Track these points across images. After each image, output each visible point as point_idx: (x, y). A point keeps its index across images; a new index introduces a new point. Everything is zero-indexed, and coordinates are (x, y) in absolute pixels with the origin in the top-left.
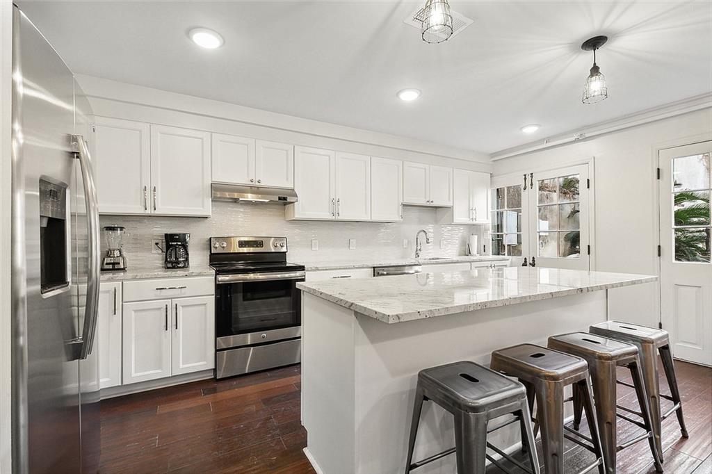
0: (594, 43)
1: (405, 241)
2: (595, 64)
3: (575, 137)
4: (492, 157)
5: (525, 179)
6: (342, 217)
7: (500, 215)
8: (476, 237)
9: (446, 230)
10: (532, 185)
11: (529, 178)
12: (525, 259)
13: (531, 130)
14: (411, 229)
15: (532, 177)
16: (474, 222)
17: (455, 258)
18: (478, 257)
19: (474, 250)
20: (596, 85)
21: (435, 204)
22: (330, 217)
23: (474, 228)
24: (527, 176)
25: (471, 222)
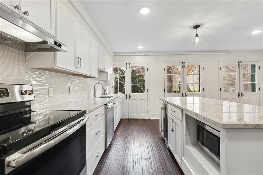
0: (196, 27)
2: (197, 33)
4: (114, 54)
5: (127, 65)
10: (129, 67)
12: (127, 95)
13: (141, 48)
15: (129, 64)
20: (197, 40)
21: (105, 70)
24: (127, 64)
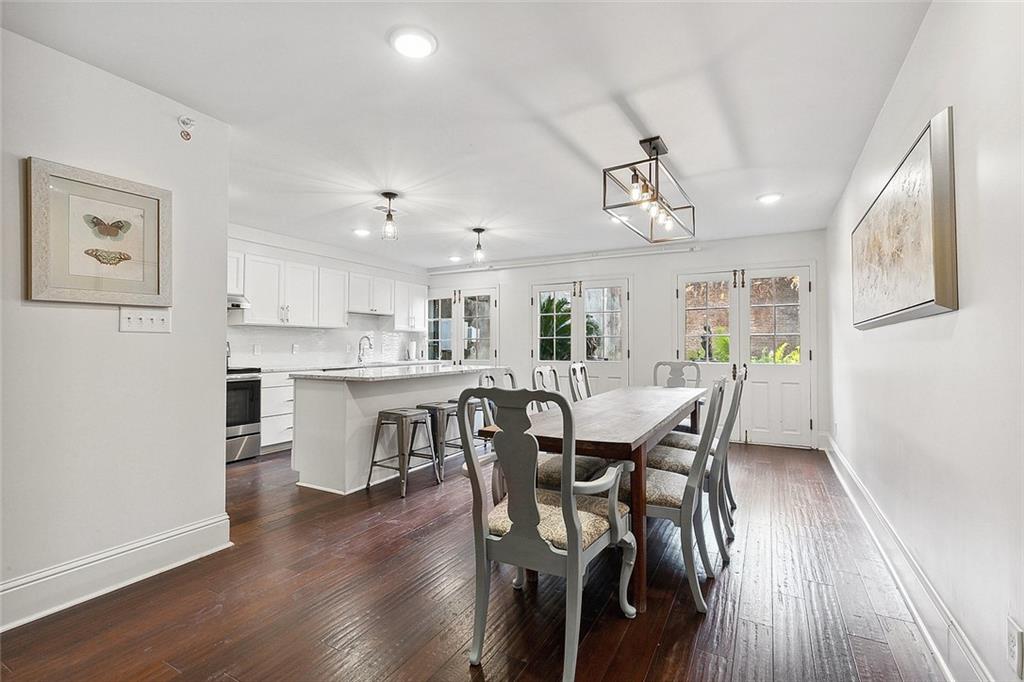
1: (348, 347)
3: (487, 267)
4: (429, 272)
5: (455, 294)
6: (291, 323)
7: (436, 324)
8: (415, 343)
9: (386, 336)
10: (459, 299)
11: (457, 293)
12: (455, 362)
14: (354, 335)
15: (460, 293)
16: (413, 330)
17: (395, 362)
18: (416, 361)
19: (413, 355)
21: (378, 313)
22: (279, 323)
23: (413, 335)
25: (410, 330)
